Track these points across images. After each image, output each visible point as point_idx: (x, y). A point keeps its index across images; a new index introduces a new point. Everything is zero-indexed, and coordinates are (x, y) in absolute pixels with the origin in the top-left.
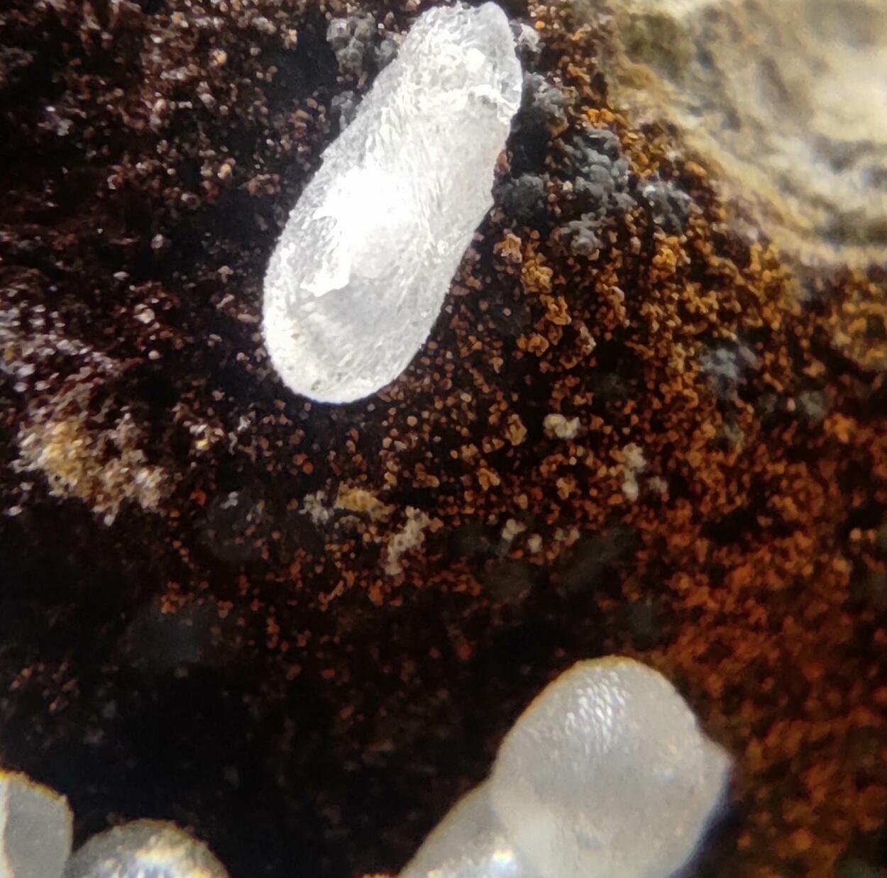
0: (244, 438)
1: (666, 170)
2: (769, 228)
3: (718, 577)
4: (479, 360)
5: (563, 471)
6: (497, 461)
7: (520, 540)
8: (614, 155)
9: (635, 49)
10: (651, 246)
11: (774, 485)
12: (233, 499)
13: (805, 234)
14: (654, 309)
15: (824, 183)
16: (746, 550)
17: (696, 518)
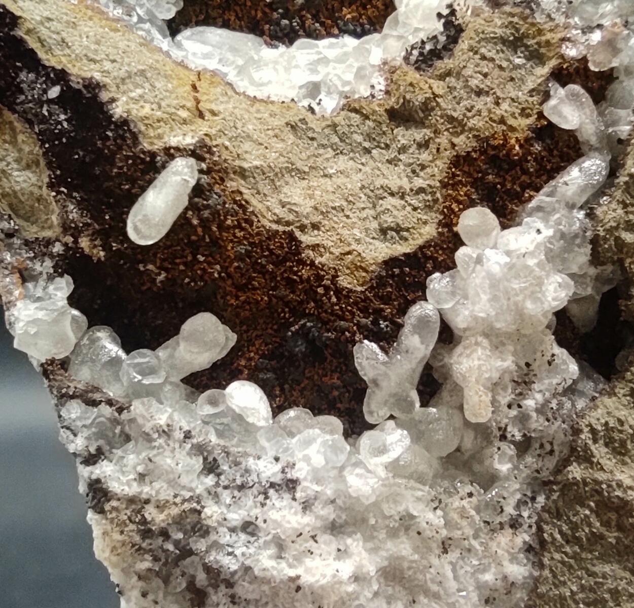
0: (126, 248)
1: (235, 202)
2: (261, 218)
3: (237, 298)
4: (182, 240)
5: (200, 269)
6: (185, 264)
7: (189, 283)
8: (220, 196)
9: (235, 173)
10: (226, 219)
11: (254, 279)
12: (122, 262)
13: (270, 221)
14: (226, 234)
15: (278, 210)
16: (245, 292)
17: (233, 284)
